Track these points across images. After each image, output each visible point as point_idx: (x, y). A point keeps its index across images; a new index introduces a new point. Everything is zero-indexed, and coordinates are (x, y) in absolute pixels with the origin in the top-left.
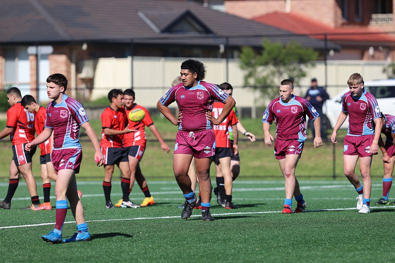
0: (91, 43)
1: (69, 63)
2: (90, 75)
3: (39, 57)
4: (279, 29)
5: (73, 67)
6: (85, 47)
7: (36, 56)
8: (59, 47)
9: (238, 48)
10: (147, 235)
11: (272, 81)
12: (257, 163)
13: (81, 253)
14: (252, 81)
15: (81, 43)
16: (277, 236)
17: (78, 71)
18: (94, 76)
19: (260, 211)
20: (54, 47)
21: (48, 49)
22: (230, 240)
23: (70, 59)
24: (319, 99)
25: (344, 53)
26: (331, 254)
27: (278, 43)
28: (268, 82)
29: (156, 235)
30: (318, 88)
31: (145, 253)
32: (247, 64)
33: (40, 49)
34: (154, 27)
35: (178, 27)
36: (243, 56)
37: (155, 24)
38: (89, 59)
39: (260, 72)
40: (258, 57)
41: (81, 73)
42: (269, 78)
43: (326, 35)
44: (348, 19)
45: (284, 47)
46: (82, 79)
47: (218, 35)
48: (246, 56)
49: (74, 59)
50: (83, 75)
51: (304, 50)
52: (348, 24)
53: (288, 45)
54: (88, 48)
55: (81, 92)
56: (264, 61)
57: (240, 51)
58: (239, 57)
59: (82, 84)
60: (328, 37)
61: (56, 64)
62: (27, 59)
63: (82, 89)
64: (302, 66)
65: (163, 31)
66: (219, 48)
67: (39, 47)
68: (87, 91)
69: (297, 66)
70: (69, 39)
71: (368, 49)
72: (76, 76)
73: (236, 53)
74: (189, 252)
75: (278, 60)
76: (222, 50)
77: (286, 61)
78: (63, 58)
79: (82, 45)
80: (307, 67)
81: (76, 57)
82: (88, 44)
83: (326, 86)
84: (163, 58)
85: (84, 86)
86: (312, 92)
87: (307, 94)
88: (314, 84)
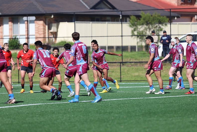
0: (55, 15)
1: (45, 24)
2: (55, 31)
3: (29, 21)
5: (47, 27)
6: (52, 17)
7: (27, 21)
8: (39, 16)
10: (72, 110)
11: (146, 33)
12: (137, 74)
13: (37, 119)
14: (136, 33)
15: (51, 15)
16: (136, 110)
17: (49, 28)
18: (57, 31)
19: (131, 98)
20: (35, 17)
21: (33, 18)
22: (112, 112)
23: (45, 23)
24: (167, 41)
28: (144, 33)
29: (76, 110)
31: (69, 120)
32: (133, 25)
33: (29, 18)
34: (87, 7)
35: (99, 6)
36: (131, 21)
37: (87, 5)
38: (55, 23)
39: (140, 29)
40: (139, 21)
41: (51, 29)
42: (144, 31)
43: (170, 9)
44: (184, 2)
45: (152, 16)
46: (51, 33)
47: (119, 10)
48: (132, 20)
49: (47, 23)
50: (52, 31)
51: (162, 17)
52: (184, 4)
53: (153, 15)
54: (54, 17)
55: (51, 39)
56: (141, 23)
57: (130, 18)
58: (129, 21)
59: (52, 35)
60: (172, 10)
61: (39, 26)
62: (24, 23)
63: (51, 38)
64: (161, 25)
65: (91, 9)
66: (120, 17)
67: (28, 17)
68: (54, 39)
69: (158, 25)
70: (45, 13)
71: (194, 16)
72: (48, 31)
73: (128, 19)
74: (91, 119)
75: (148, 22)
76: (121, 18)
77: (153, 23)
78: (41, 22)
79: (51, 16)
80: (163, 26)
81: (48, 22)
82: (54, 15)
83: (171, 35)
84: (91, 22)
85: (52, 36)
86: (163, 38)
87: (162, 39)
88: (165, 34)
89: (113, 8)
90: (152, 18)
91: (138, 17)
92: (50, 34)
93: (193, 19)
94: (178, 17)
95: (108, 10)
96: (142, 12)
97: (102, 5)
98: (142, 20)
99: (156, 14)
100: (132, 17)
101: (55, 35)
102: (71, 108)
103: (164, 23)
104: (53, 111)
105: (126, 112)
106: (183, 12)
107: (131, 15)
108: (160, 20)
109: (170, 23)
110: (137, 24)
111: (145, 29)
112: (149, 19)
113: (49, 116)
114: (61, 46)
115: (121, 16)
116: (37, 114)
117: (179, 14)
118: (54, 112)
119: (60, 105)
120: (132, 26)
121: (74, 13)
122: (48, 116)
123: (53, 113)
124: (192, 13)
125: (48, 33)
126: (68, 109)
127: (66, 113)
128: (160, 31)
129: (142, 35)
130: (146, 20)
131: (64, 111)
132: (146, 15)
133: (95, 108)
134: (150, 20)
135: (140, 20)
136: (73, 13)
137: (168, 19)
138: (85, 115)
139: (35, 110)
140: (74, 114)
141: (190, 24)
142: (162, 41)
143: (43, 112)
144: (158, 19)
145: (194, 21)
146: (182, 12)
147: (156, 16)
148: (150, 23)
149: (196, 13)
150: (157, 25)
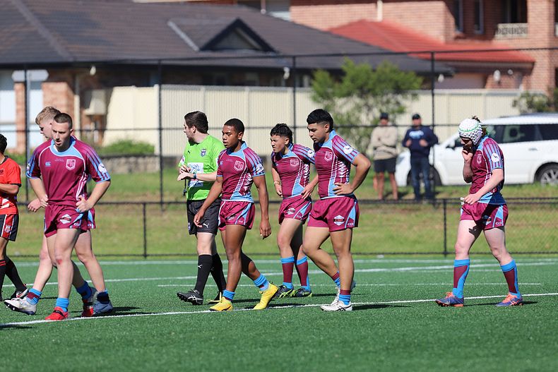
0: (102, 66)
1: (70, 93)
2: (101, 111)
3: (29, 85)
4: (368, 45)
5: (77, 99)
6: (93, 71)
7: (25, 83)
8: (58, 70)
9: (309, 72)
10: (181, 336)
11: (358, 119)
13: (88, 362)
15: (88, 65)
17: (84, 105)
18: (107, 112)
20: (48, 72)
21: (42, 75)
22: (298, 343)
23: (72, 88)
24: (423, 143)
25: (458, 78)
26: (441, 363)
27: (365, 65)
28: (353, 119)
29: (194, 336)
30: (421, 127)
31: (179, 362)
32: (322, 96)
33: (30, 75)
34: (191, 43)
35: (224, 43)
36: (315, 84)
37: (192, 39)
38: (99, 88)
39: (341, 107)
40: (337, 85)
41: (88, 107)
42: (354, 115)
43: (432, 53)
44: (464, 31)
45: (374, 71)
46: (90, 116)
47: (281, 54)
48: (320, 83)
49: (78, 89)
50: (91, 111)
51: (402, 74)
52: (464, 38)
53: (380, 68)
54: (97, 73)
55: (89, 135)
56: (345, 91)
57: (312, 77)
58: (310, 85)
59: (90, 124)
60: (436, 56)
61: (53, 96)
62: (11, 88)
63: (89, 131)
64: (399, 98)
65: (203, 49)
66: (283, 72)
67: (29, 72)
68: (96, 133)
69: (393, 97)
70: (71, 60)
71: (492, 73)
72: (81, 112)
73: (306, 80)
74: (241, 361)
75: (366, 89)
76: (287, 75)
77: (377, 90)
78: (62, 87)
79: (89, 68)
80: (406, 98)
81: (80, 86)
82: (97, 68)
83: (434, 126)
84: (203, 88)
85: (92, 126)
86: (413, 134)
87: (407, 137)
88: (417, 122)
89: (265, 47)
90: (374, 76)
91: (337, 74)
92: (86, 120)
93: (489, 82)
94: (447, 75)
95: (251, 53)
96: (346, 59)
97: (233, 40)
98: (347, 82)
99: (386, 66)
100: (320, 75)
101: (100, 122)
102: (178, 329)
103: (409, 91)
104: (129, 338)
105: (339, 341)
106: (461, 61)
107: (315, 70)
108: (396, 82)
109: (430, 91)
110: (334, 94)
111: (355, 108)
112: (368, 78)
113: (120, 354)
114: (119, 154)
115: (287, 70)
116: (84, 347)
117: (450, 66)
118: (132, 341)
119: (144, 322)
120: (320, 99)
121: (160, 60)
122: (118, 351)
123: (129, 343)
124: (486, 65)
125: (81, 119)
126: (170, 333)
127: (165, 345)
128: (396, 114)
129: (347, 124)
130: (360, 82)
131: (159, 339)
132: (357, 68)
133: (245, 330)
134: (371, 83)
135: (340, 81)
136: (156, 62)
137: (420, 80)
138: (222, 351)
139: (76, 336)
140: (190, 347)
141: (480, 95)
142: (409, 143)
143: (100, 339)
144: (391, 80)
145: (493, 87)
146: (458, 61)
147: (387, 70)
148: (369, 91)
149: (497, 65)
150: (390, 96)
